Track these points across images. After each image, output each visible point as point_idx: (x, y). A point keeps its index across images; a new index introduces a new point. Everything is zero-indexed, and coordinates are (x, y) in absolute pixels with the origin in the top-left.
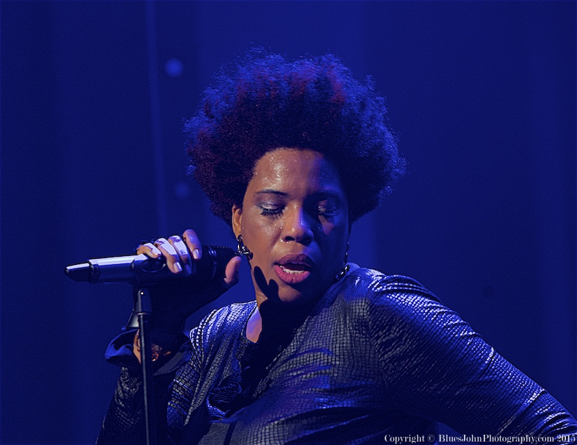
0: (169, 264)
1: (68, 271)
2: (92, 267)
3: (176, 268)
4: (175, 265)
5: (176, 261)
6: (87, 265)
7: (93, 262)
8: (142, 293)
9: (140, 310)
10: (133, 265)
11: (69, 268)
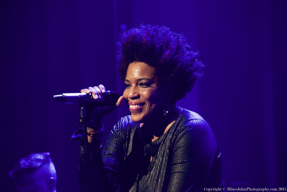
0: (93, 95)
1: (54, 97)
2: (64, 96)
3: (96, 97)
4: (96, 96)
5: (96, 94)
6: (61, 95)
7: (64, 94)
8: (82, 108)
9: (82, 115)
10: (79, 97)
11: (55, 96)
